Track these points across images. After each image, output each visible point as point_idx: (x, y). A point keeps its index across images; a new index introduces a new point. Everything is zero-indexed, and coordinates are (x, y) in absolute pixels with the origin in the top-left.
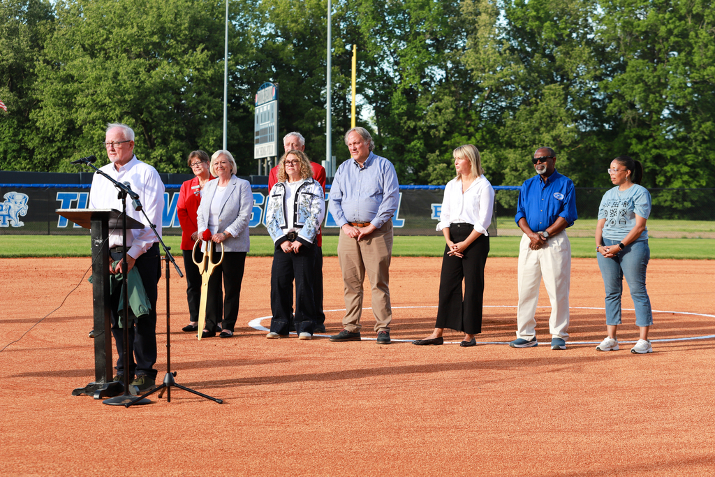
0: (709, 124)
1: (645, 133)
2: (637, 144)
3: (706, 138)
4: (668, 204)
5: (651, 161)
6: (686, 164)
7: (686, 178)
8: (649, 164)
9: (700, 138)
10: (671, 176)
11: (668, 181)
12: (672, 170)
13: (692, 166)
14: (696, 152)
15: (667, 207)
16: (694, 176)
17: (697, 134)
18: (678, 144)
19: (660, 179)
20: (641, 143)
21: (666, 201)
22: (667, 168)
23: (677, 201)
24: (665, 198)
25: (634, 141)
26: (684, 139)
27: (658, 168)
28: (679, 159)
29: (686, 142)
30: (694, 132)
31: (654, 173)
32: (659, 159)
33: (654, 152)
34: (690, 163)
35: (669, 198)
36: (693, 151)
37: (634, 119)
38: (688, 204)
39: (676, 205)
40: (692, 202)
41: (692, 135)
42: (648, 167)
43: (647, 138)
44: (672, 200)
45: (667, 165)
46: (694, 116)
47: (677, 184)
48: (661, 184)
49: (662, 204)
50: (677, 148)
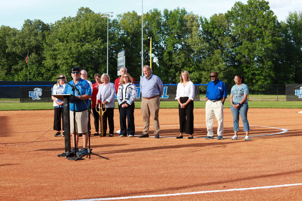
0: (270, 62)
1: (249, 65)
2: (246, 69)
3: (269, 67)
4: (257, 89)
5: (251, 75)
6: (263, 76)
7: (263, 80)
8: (250, 76)
9: (267, 67)
10: (258, 80)
11: (257, 82)
12: (258, 78)
13: (265, 77)
14: (266, 72)
15: (256, 90)
16: (266, 80)
17: (266, 66)
18: (260, 69)
19: (254, 81)
20: (247, 69)
21: (256, 88)
22: (256, 77)
23: (260, 89)
24: (255, 87)
25: (245, 68)
26: (262, 67)
27: (253, 77)
28: (260, 74)
29: (262, 68)
30: (265, 65)
31: (252, 79)
32: (253, 74)
33: (252, 72)
34: (264, 75)
35: (257, 87)
36: (265, 72)
37: (245, 61)
38: (264, 90)
39: (260, 90)
40: (265, 89)
41: (265, 66)
42: (250, 77)
43: (249, 67)
44: (258, 88)
45: (256, 76)
46: (265, 60)
47: (260, 83)
48: (254, 83)
49: (255, 89)
50: (259, 71)
